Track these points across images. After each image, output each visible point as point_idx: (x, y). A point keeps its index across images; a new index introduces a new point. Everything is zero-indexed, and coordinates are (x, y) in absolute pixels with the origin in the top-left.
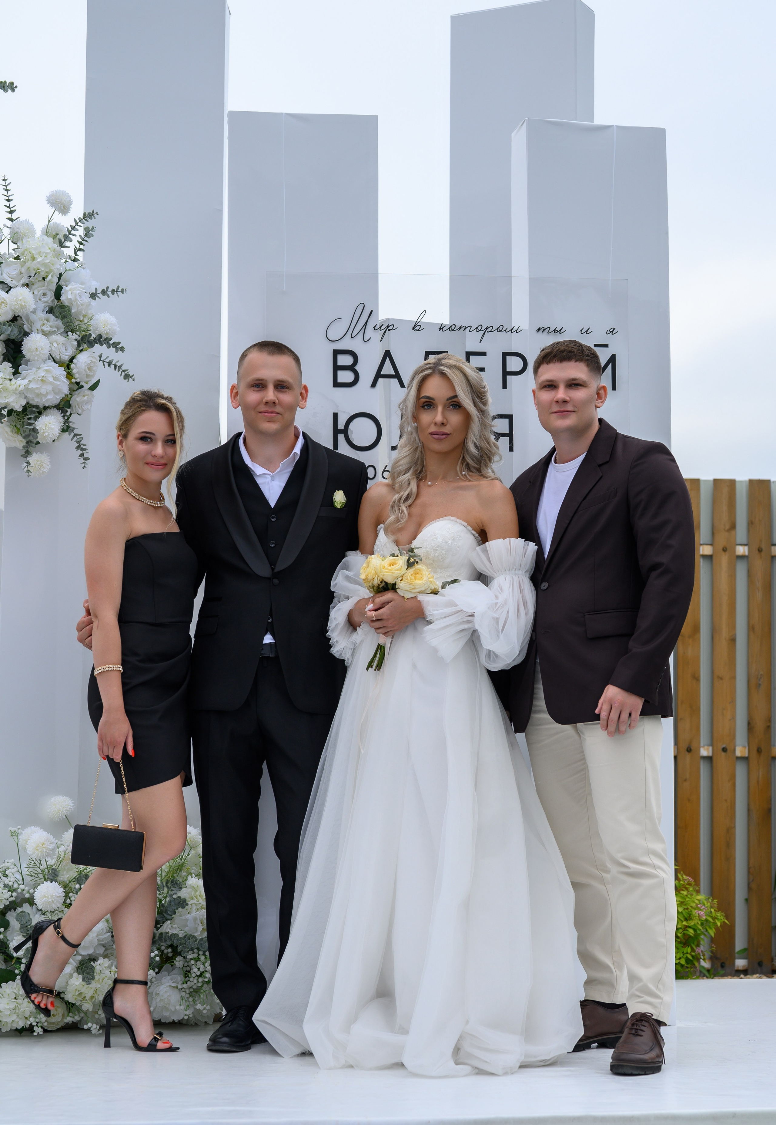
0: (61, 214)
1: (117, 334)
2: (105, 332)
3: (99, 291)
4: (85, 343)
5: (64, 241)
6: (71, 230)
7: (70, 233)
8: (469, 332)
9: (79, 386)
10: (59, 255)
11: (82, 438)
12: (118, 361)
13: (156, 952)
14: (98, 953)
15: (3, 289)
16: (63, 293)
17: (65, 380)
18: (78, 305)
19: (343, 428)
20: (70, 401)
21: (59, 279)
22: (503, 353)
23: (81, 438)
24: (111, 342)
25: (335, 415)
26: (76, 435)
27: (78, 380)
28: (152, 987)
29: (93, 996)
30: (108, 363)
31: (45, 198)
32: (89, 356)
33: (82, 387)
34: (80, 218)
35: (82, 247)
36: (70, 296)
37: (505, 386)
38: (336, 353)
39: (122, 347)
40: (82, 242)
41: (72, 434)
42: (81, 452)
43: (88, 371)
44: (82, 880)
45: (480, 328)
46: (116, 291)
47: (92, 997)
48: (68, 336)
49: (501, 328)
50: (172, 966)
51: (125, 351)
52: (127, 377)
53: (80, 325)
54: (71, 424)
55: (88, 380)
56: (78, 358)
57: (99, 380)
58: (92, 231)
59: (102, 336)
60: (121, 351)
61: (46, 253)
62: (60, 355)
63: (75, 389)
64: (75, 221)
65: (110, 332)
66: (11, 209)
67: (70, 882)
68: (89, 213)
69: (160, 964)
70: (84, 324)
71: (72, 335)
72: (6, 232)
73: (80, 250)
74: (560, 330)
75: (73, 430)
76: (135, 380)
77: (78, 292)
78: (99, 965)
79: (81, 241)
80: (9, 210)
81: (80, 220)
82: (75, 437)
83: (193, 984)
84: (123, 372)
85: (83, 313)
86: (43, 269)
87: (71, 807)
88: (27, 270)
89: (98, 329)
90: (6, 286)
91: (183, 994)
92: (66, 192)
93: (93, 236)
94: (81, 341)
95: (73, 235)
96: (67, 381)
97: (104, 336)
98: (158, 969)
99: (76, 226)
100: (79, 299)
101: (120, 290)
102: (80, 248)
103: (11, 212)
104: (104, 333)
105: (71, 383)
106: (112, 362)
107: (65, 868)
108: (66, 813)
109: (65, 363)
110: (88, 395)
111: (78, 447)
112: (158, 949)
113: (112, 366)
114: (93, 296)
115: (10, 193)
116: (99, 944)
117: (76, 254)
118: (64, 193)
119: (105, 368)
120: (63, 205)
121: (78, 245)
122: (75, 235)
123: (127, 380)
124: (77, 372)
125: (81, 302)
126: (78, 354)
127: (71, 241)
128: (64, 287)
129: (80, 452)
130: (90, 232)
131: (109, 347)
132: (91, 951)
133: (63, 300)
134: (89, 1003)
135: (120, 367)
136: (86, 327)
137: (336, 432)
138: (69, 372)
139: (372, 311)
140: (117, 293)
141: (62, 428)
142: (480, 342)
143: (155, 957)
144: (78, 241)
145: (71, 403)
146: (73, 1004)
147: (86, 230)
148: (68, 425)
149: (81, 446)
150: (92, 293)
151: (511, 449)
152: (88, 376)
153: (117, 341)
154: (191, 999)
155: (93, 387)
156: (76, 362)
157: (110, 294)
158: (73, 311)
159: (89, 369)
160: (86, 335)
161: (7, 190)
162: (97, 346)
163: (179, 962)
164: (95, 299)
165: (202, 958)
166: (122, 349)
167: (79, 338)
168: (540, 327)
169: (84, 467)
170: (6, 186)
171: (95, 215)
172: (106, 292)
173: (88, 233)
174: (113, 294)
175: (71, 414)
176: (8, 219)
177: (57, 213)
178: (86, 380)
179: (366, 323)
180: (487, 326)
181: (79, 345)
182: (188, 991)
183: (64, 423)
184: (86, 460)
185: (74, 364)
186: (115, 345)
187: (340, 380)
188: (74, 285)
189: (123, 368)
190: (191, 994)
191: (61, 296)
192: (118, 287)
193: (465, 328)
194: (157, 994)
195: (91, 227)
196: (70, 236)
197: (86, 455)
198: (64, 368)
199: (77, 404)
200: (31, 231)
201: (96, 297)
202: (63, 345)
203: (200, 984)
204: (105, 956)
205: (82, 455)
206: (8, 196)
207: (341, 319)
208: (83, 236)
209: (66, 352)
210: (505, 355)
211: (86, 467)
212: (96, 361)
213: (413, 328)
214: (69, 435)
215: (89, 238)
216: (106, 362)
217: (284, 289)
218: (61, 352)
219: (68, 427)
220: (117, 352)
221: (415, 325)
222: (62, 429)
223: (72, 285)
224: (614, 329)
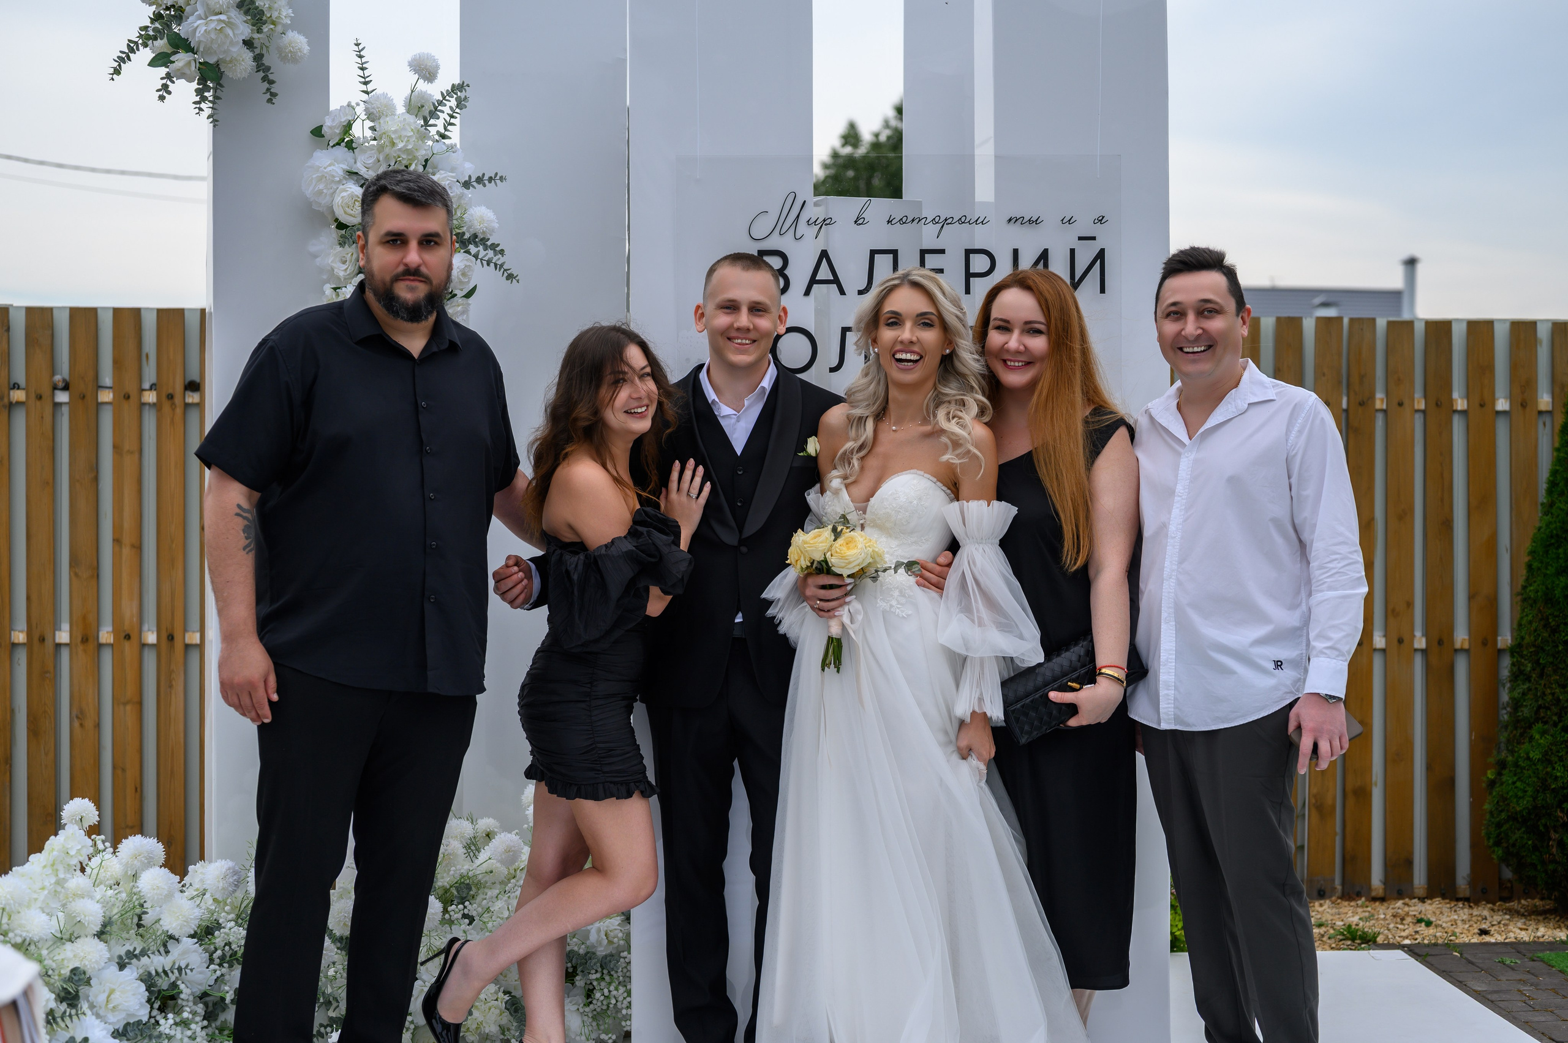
0: (427, 81)
1: (495, 233)
2: (482, 231)
3: (473, 179)
5: (429, 119)
6: (438, 106)
7: (436, 108)
8: (924, 224)
10: (423, 136)
15: (357, 181)
21: (425, 167)
22: (966, 250)
24: (489, 243)
30: (487, 261)
31: (407, 64)
32: (463, 260)
33: (456, 295)
34: (448, 90)
35: (453, 121)
37: (967, 293)
39: (502, 250)
40: (454, 114)
43: (461, 277)
45: (937, 220)
46: (493, 178)
49: (963, 220)
50: (573, 984)
51: (505, 253)
52: (510, 277)
55: (462, 287)
57: (476, 285)
58: (465, 102)
59: (477, 236)
60: (500, 252)
61: (408, 137)
64: (443, 94)
65: (487, 230)
66: (367, 80)
68: (459, 84)
72: (360, 110)
73: (451, 124)
74: (1036, 221)
76: (520, 280)
77: (448, 179)
79: (452, 113)
80: (363, 80)
81: (449, 94)
83: (596, 1007)
84: (505, 271)
86: (404, 157)
88: (386, 157)
89: (473, 226)
90: (361, 177)
91: (586, 1018)
92: (433, 55)
93: (466, 107)
95: (440, 111)
97: (481, 236)
99: (444, 100)
101: (498, 177)
103: (366, 83)
104: (479, 231)
106: (492, 260)
110: (461, 305)
113: (492, 265)
114: (467, 185)
115: (364, 60)
117: (446, 129)
118: (430, 57)
120: (429, 71)
121: (448, 118)
122: (443, 112)
123: (510, 280)
127: (438, 118)
131: (486, 248)
135: (502, 266)
139: (805, 202)
142: (938, 237)
144: (448, 115)
147: (459, 100)
150: (466, 182)
152: (461, 282)
153: (496, 242)
154: (594, 1024)
155: (469, 295)
157: (486, 182)
159: (463, 274)
161: (361, 57)
162: (472, 247)
163: (580, 981)
164: (469, 189)
165: (607, 978)
168: (1012, 218)
170: (360, 52)
171: (466, 88)
172: (482, 180)
173: (460, 104)
174: (490, 182)
176: (363, 91)
177: (421, 81)
178: (459, 288)
179: (798, 216)
180: (946, 218)
182: (590, 1015)
189: (505, 267)
190: (594, 1018)
192: (496, 174)
193: (920, 221)
195: (462, 99)
196: (437, 112)
200: (390, 108)
201: (470, 186)
203: (605, 1007)
206: (362, 64)
207: (768, 211)
208: (454, 108)
210: (968, 252)
212: (471, 264)
213: (856, 222)
215: (461, 110)
216: (484, 260)
217: (697, 176)
220: (496, 253)
221: (858, 218)
223: (441, 174)
224: (1103, 217)
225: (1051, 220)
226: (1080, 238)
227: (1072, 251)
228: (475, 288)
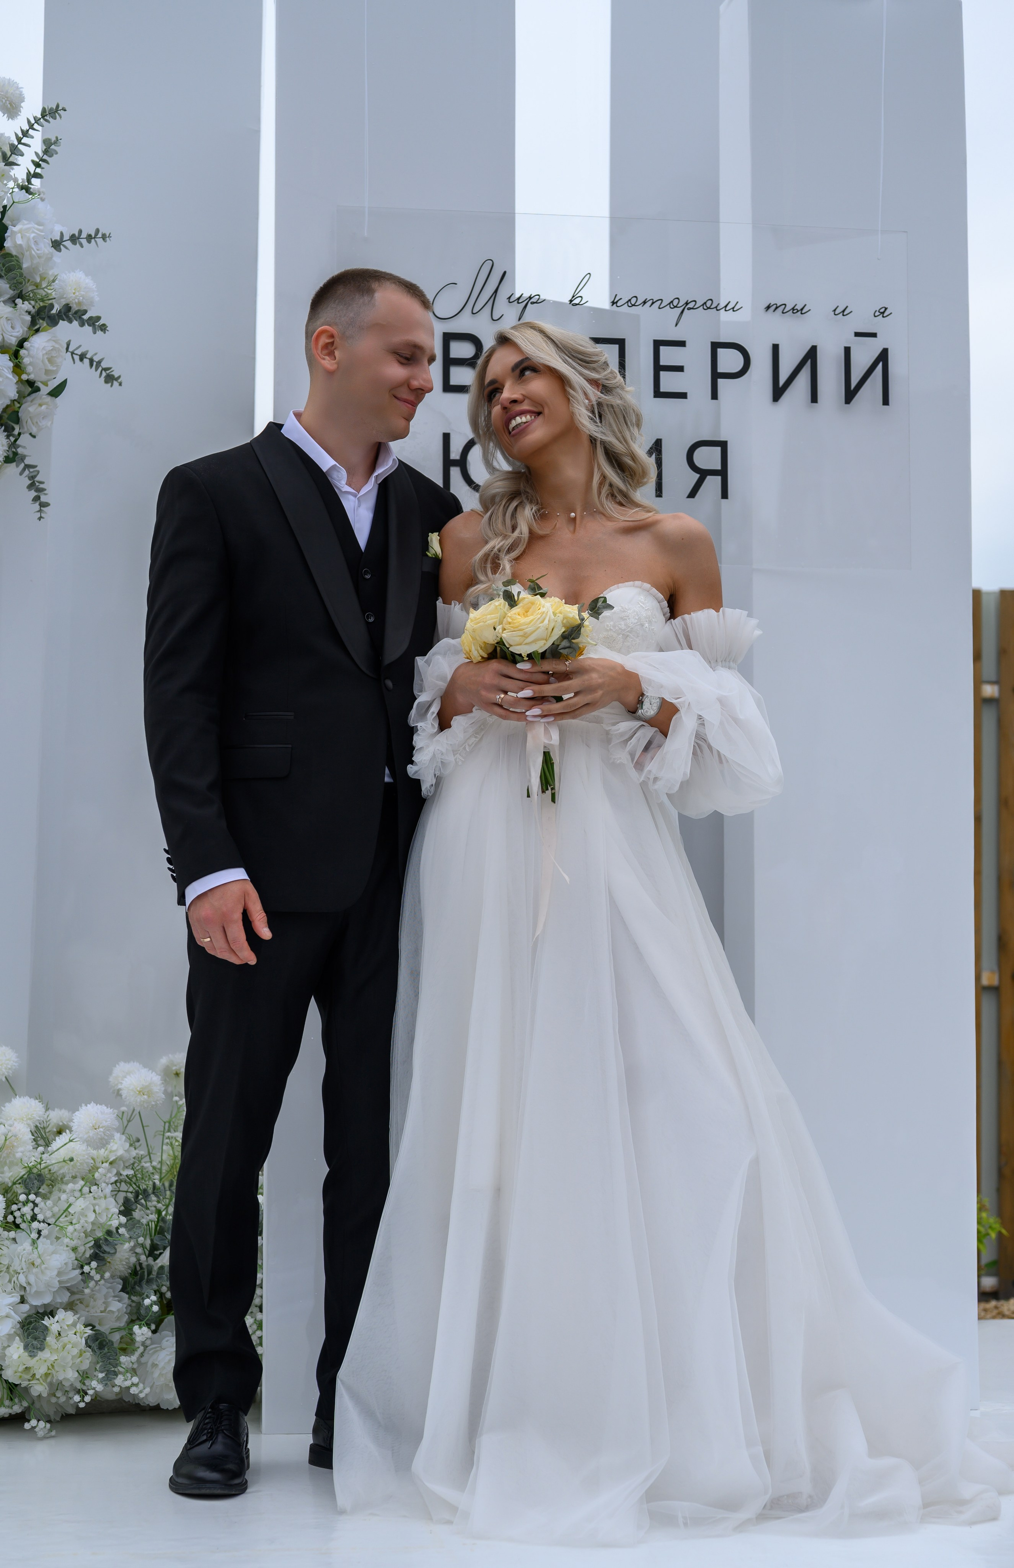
0: (6, 115)
1: (93, 306)
2: (77, 301)
3: (66, 237)
4: (43, 319)
5: (11, 155)
6: (22, 136)
7: (20, 141)
8: (659, 308)
9: (32, 386)
10: (2, 176)
11: (38, 472)
12: (96, 354)
13: (154, 1298)
14: (59, 1300)
16: (8, 236)
17: (10, 376)
18: (32, 257)
19: (458, 457)
20: (18, 412)
21: (3, 214)
22: (712, 343)
23: (36, 471)
24: (85, 317)
25: (446, 437)
26: (27, 467)
27: (32, 377)
28: (146, 1355)
29: (50, 1373)
30: (80, 356)
32: (49, 340)
33: (38, 390)
34: (35, 118)
35: (38, 170)
36: (19, 241)
37: (714, 395)
38: (448, 338)
39: (104, 325)
40: (40, 162)
41: (22, 465)
42: (36, 494)
43: (47, 362)
44: (33, 1184)
45: (676, 302)
46: (93, 236)
47: (47, 1375)
48: (16, 305)
49: (708, 304)
51: (108, 331)
52: (110, 379)
53: (35, 291)
54: (20, 450)
55: (48, 378)
56: (32, 342)
57: (66, 380)
58: (56, 145)
59: (70, 308)
60: (102, 330)
62: (2, 335)
63: (27, 393)
64: (29, 121)
65: (84, 300)
67: (14, 1183)
68: (51, 109)
69: (159, 1316)
70: (43, 289)
71: (23, 304)
73: (37, 175)
74: (802, 309)
75: (23, 458)
76: (123, 384)
77: (33, 235)
78: (58, 1322)
79: (38, 161)
81: (37, 120)
82: (27, 470)
84: (103, 372)
85: (41, 270)
87: (14, 1064)
89: (65, 296)
92: (15, 81)
93: (57, 153)
94: (38, 315)
95: (24, 144)
96: (13, 376)
98: (154, 1323)
99: (30, 130)
100: (33, 246)
101: (100, 235)
102: (36, 171)
104: (74, 301)
105: (20, 381)
106: (86, 354)
107: (6, 1162)
108: (6, 1074)
109: (11, 349)
110: (46, 404)
111: (31, 486)
112: (155, 1292)
113: (86, 361)
114: (57, 245)
116: (62, 1287)
117: (29, 180)
118: (10, 83)
119: (74, 363)
120: (8, 101)
121: (32, 166)
122: (28, 146)
123: (110, 384)
124: (30, 362)
125: (38, 252)
126: (32, 336)
127: (22, 155)
128: (10, 227)
129: (33, 494)
130: (53, 147)
131: (82, 325)
132: (47, 1300)
133: (8, 247)
134: (42, 1384)
135: (99, 363)
136: (44, 294)
137: (448, 463)
138: (16, 362)
139: (505, 273)
140: (96, 241)
141: (6, 455)
142: (676, 325)
143: (151, 1305)
144: (33, 162)
145: (20, 415)
146: (16, 1385)
147: (46, 143)
148: (14, 450)
149: (35, 484)
150: (56, 241)
151: (725, 495)
152: (47, 372)
153: (94, 315)
155: (56, 392)
156: (29, 345)
157: (84, 242)
158: (25, 266)
159: (50, 360)
160: (45, 307)
162: (63, 324)
164: (60, 250)
166: (103, 328)
167: (33, 311)
168: (770, 304)
169: (40, 518)
171: (61, 112)
172: (78, 239)
173: (49, 146)
174: (89, 242)
175: (19, 434)
178: (44, 378)
179: (496, 291)
180: (688, 301)
181: (33, 322)
183: (9, 448)
184: (44, 507)
185: (25, 349)
186: (93, 322)
187: (453, 381)
188: (27, 224)
189: (104, 365)
191: (5, 240)
192: (97, 231)
193: (653, 303)
194: (155, 1365)
195: (53, 139)
196: (20, 146)
197: (43, 499)
198: (10, 357)
199: (30, 417)
201: (61, 246)
202: (8, 319)
204: (70, 1307)
205: (36, 499)
207: (456, 284)
208: (41, 154)
209: (13, 331)
210: (716, 346)
211: (43, 518)
212: (60, 347)
213: (570, 301)
214: (17, 466)
215: (50, 156)
216: (77, 354)
217: (366, 234)
218: (5, 330)
219: (15, 454)
220: (95, 333)
221: (573, 297)
222: (5, 457)
223: (24, 225)
224: (886, 309)
225: (820, 310)
226: (857, 334)
227: (847, 350)
228: (65, 382)
